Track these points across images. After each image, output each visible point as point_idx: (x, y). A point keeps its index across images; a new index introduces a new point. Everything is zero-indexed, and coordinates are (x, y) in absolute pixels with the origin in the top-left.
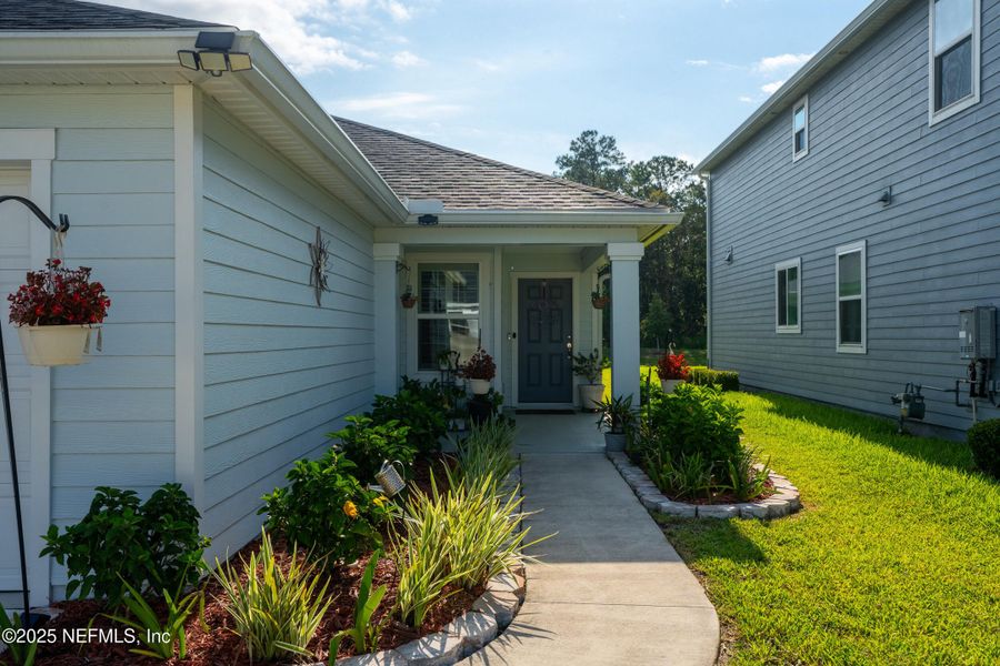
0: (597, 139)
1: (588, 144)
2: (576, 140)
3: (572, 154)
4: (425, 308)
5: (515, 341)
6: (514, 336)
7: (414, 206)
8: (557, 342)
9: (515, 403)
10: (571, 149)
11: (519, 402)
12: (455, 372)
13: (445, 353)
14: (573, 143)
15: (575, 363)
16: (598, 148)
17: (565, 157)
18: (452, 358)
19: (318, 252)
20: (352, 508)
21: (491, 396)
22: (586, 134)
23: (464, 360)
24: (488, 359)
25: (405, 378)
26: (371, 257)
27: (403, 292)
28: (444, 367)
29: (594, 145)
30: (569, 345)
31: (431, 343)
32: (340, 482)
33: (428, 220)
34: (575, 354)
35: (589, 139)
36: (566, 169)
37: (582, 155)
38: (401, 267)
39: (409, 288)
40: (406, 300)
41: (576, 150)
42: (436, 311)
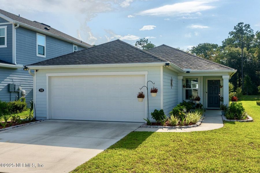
0: (243, 25)
1: (240, 27)
2: (236, 26)
3: (235, 31)
4: (187, 87)
5: (207, 94)
6: (207, 92)
7: (185, 70)
8: (216, 94)
9: (207, 107)
10: (234, 29)
11: (208, 107)
12: (193, 100)
13: (191, 96)
14: (235, 27)
15: (221, 99)
16: (244, 28)
17: (232, 32)
18: (193, 97)
19: (172, 81)
20: (180, 113)
21: (200, 105)
22: (239, 24)
23: (195, 98)
24: (199, 97)
25: (184, 101)
26: (177, 79)
27: (183, 85)
28: (191, 99)
29: (242, 27)
30: (219, 95)
31: (188, 94)
32: (179, 110)
33: (188, 72)
34: (221, 97)
35: (241, 25)
36: (232, 36)
37: (238, 31)
38: (183, 80)
39: (184, 84)
40: (184, 86)
41: (236, 29)
42: (189, 88)
